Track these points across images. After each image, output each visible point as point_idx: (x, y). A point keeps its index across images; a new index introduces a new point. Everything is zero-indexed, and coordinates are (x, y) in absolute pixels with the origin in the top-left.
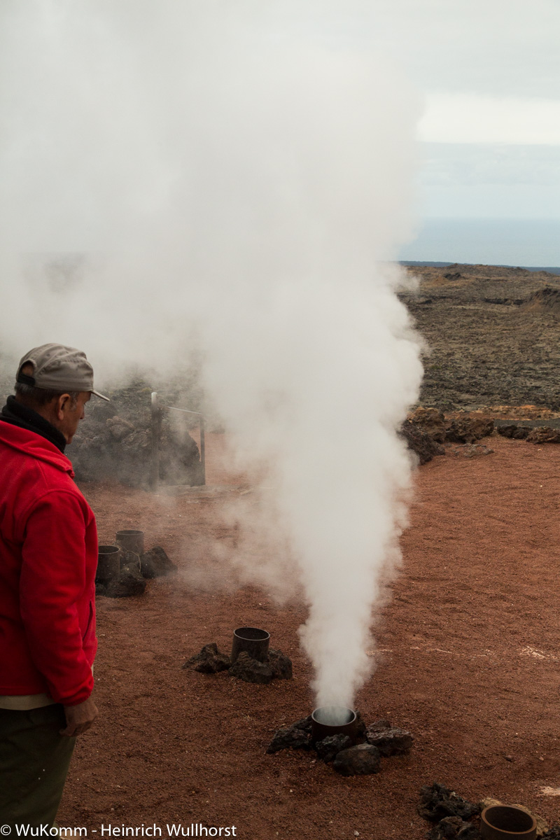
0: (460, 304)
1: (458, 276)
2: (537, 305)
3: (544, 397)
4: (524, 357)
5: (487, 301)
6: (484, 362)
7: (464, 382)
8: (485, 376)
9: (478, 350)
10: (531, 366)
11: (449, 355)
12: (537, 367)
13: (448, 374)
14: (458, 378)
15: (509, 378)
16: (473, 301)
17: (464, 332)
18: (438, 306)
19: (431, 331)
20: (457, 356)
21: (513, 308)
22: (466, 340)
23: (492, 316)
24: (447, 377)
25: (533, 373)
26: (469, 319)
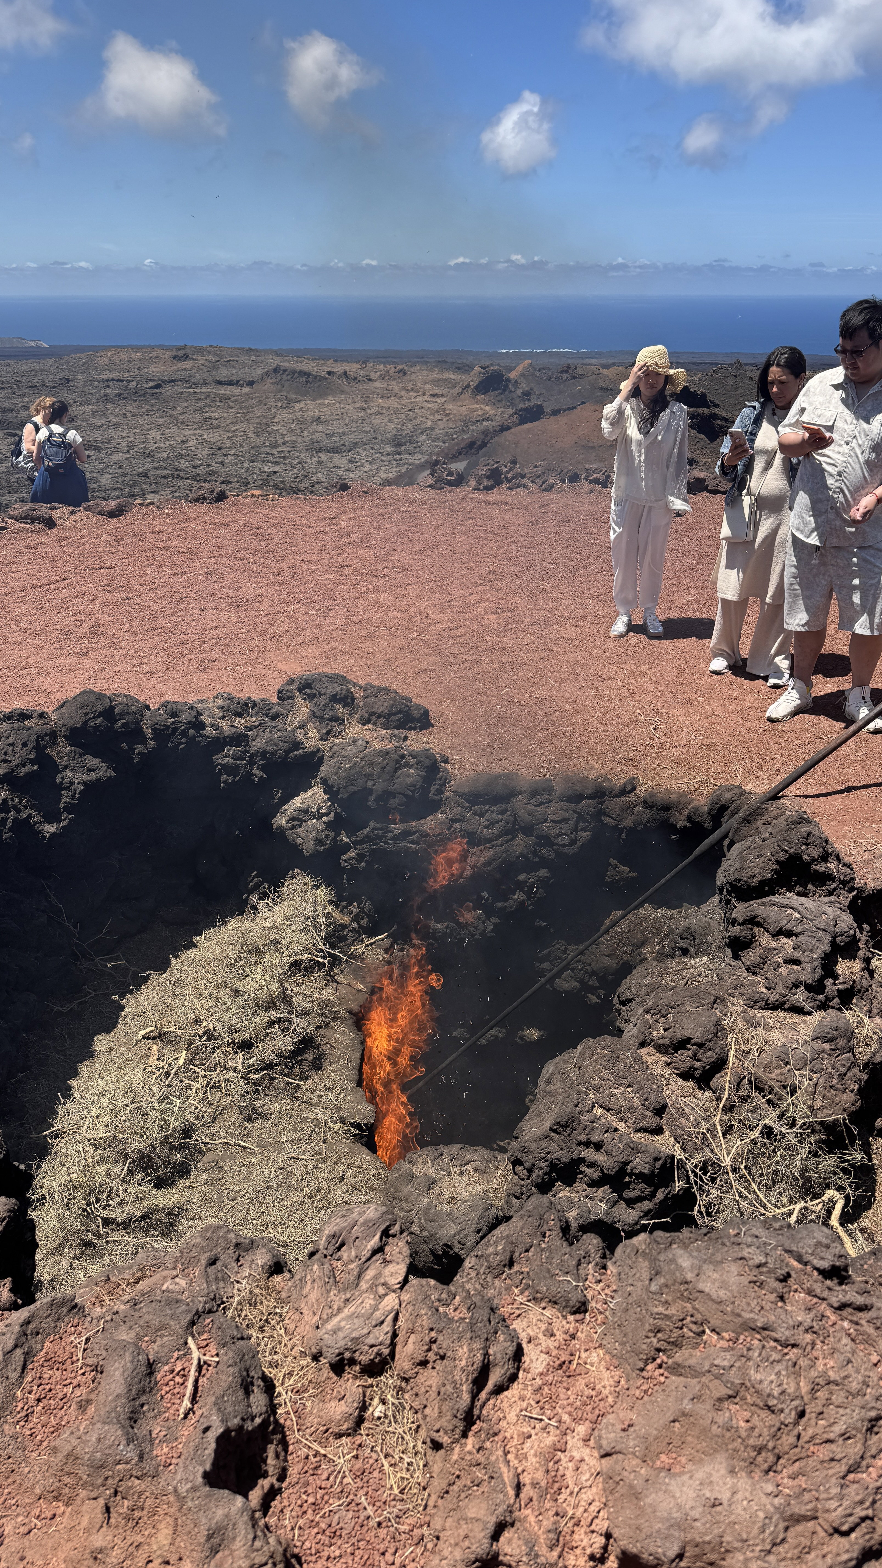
0: (191, 387)
1: (186, 357)
2: (268, 385)
3: (282, 482)
4: (259, 441)
5: (219, 383)
6: (220, 449)
7: (200, 471)
8: (222, 463)
9: (212, 436)
10: (268, 450)
11: (183, 442)
12: (274, 451)
13: (183, 464)
14: (195, 467)
15: (246, 465)
16: (206, 384)
17: (197, 417)
18: (168, 390)
19: (162, 417)
20: (191, 443)
21: (246, 389)
22: (200, 424)
23: (224, 399)
24: (182, 466)
25: (270, 458)
26: (202, 403)
